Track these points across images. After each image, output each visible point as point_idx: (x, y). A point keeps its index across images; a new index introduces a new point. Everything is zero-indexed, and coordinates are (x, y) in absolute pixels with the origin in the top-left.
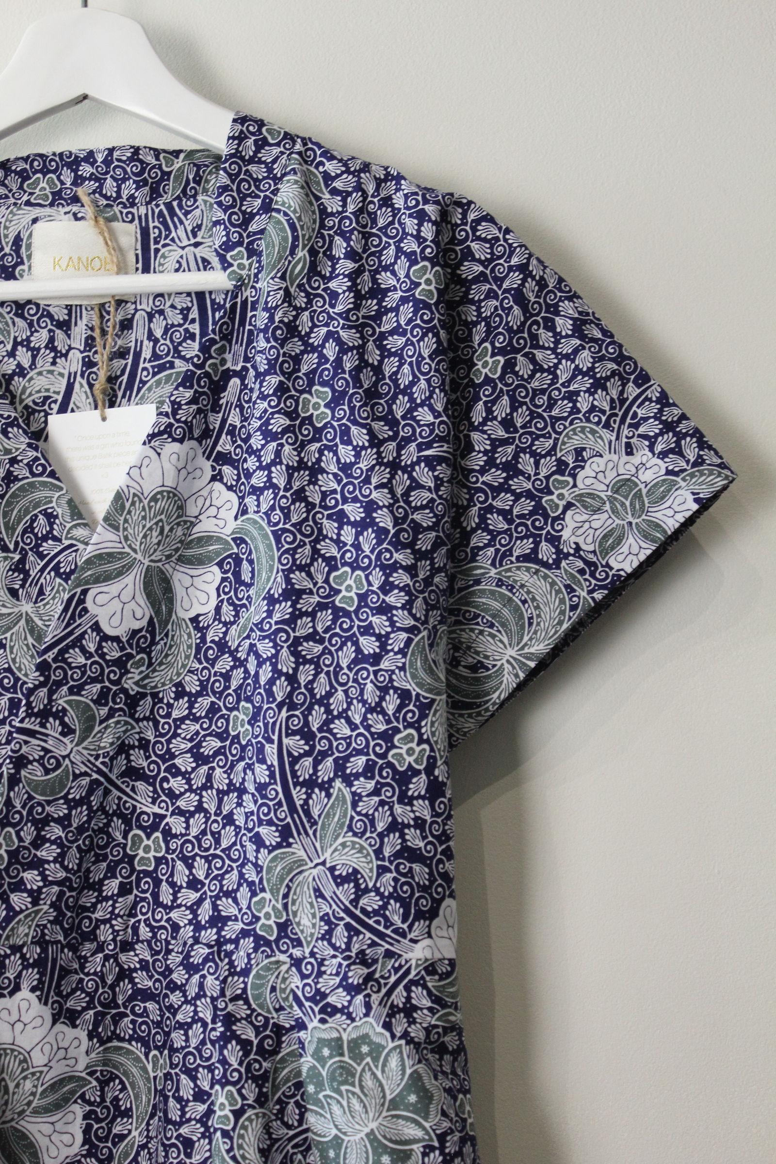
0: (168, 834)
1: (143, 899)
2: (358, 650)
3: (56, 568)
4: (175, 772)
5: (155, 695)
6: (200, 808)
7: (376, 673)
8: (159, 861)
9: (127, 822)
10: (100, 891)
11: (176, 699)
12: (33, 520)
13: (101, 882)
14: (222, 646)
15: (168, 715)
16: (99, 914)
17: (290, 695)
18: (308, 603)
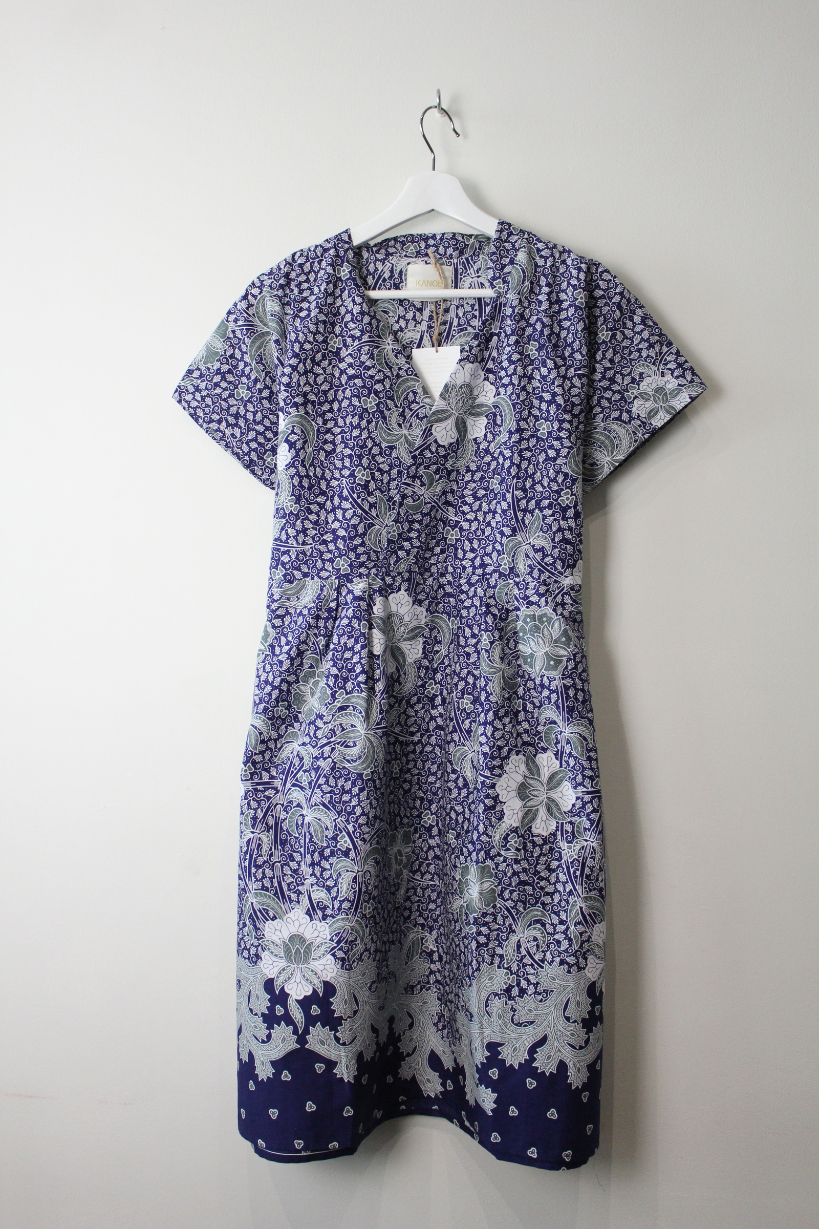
0: (461, 529)
1: (450, 556)
2: (547, 455)
3: (417, 415)
4: (465, 503)
5: (457, 471)
6: (476, 519)
7: (554, 465)
8: (457, 540)
9: (444, 523)
10: (433, 552)
11: (466, 473)
12: (408, 395)
13: (433, 548)
14: (487, 451)
15: (463, 479)
16: (432, 561)
17: (518, 473)
18: (526, 434)
